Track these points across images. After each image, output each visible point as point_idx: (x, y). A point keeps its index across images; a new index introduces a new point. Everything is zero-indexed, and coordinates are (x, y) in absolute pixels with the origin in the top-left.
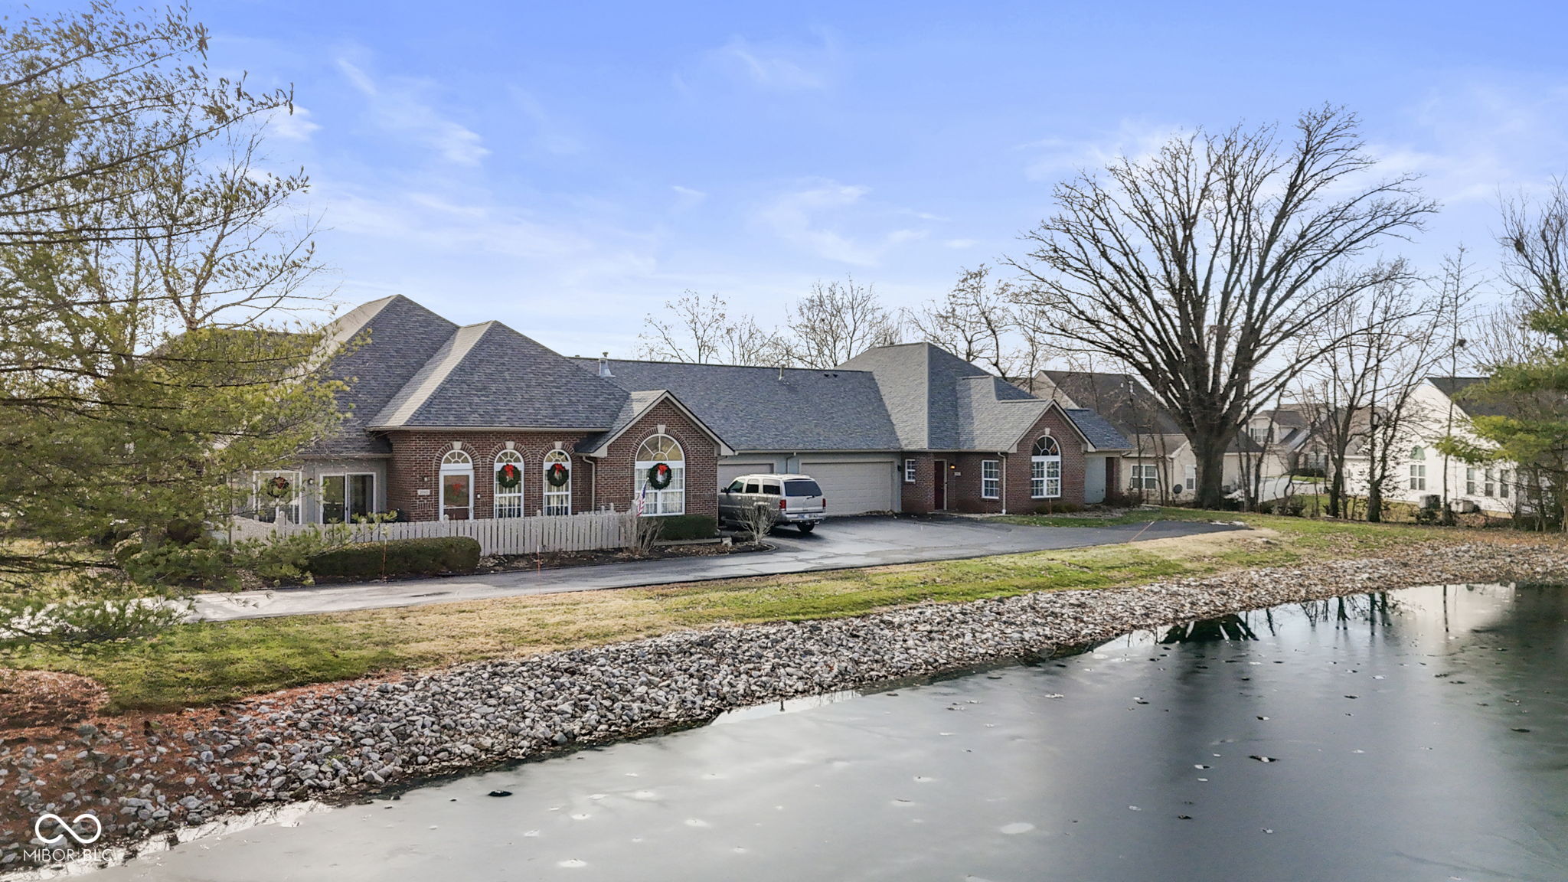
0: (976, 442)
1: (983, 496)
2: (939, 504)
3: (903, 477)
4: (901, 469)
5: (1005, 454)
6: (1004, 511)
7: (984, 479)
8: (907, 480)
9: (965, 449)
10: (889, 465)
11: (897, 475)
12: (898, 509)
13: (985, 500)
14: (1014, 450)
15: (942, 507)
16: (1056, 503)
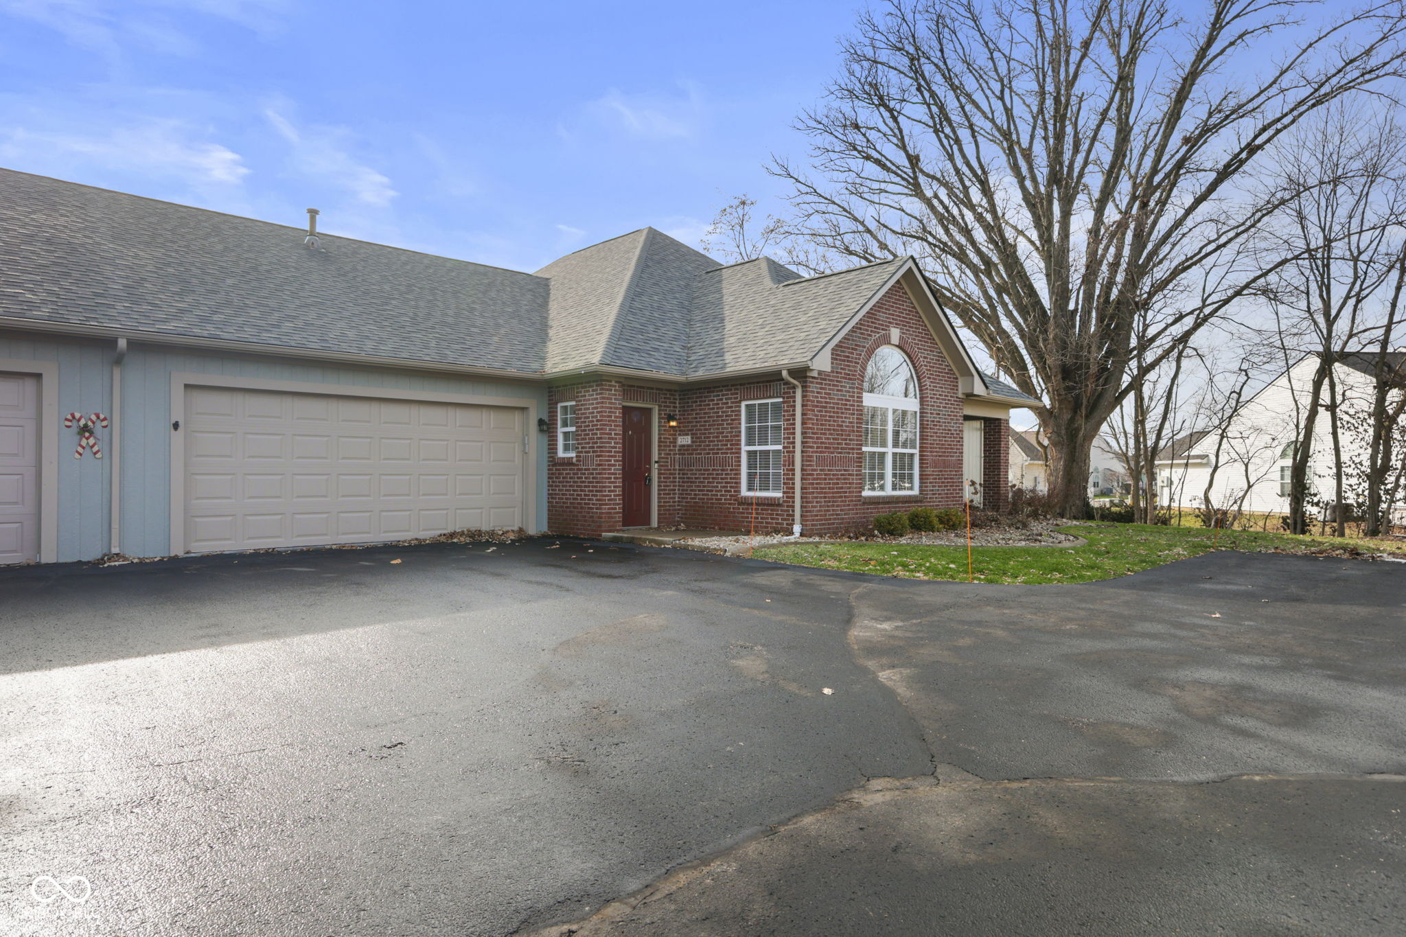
0: (728, 357)
1: (744, 492)
2: (635, 512)
3: (552, 447)
4: (546, 427)
5: (801, 373)
6: (797, 528)
7: (745, 448)
8: (561, 453)
9: (701, 374)
10: (517, 417)
11: (535, 439)
12: (536, 525)
13: (746, 502)
14: (823, 363)
15: (647, 521)
16: (914, 508)
